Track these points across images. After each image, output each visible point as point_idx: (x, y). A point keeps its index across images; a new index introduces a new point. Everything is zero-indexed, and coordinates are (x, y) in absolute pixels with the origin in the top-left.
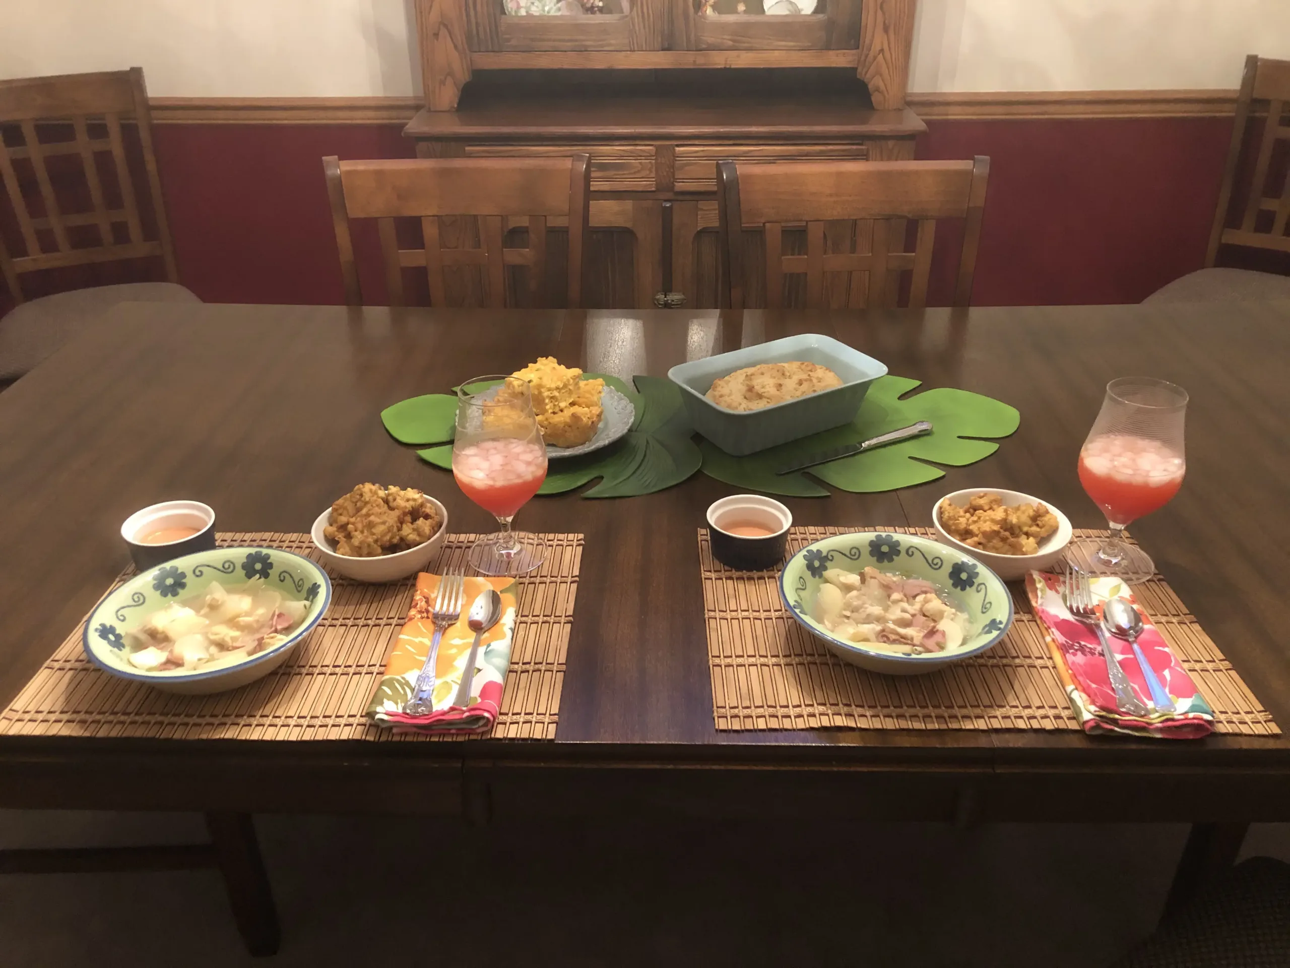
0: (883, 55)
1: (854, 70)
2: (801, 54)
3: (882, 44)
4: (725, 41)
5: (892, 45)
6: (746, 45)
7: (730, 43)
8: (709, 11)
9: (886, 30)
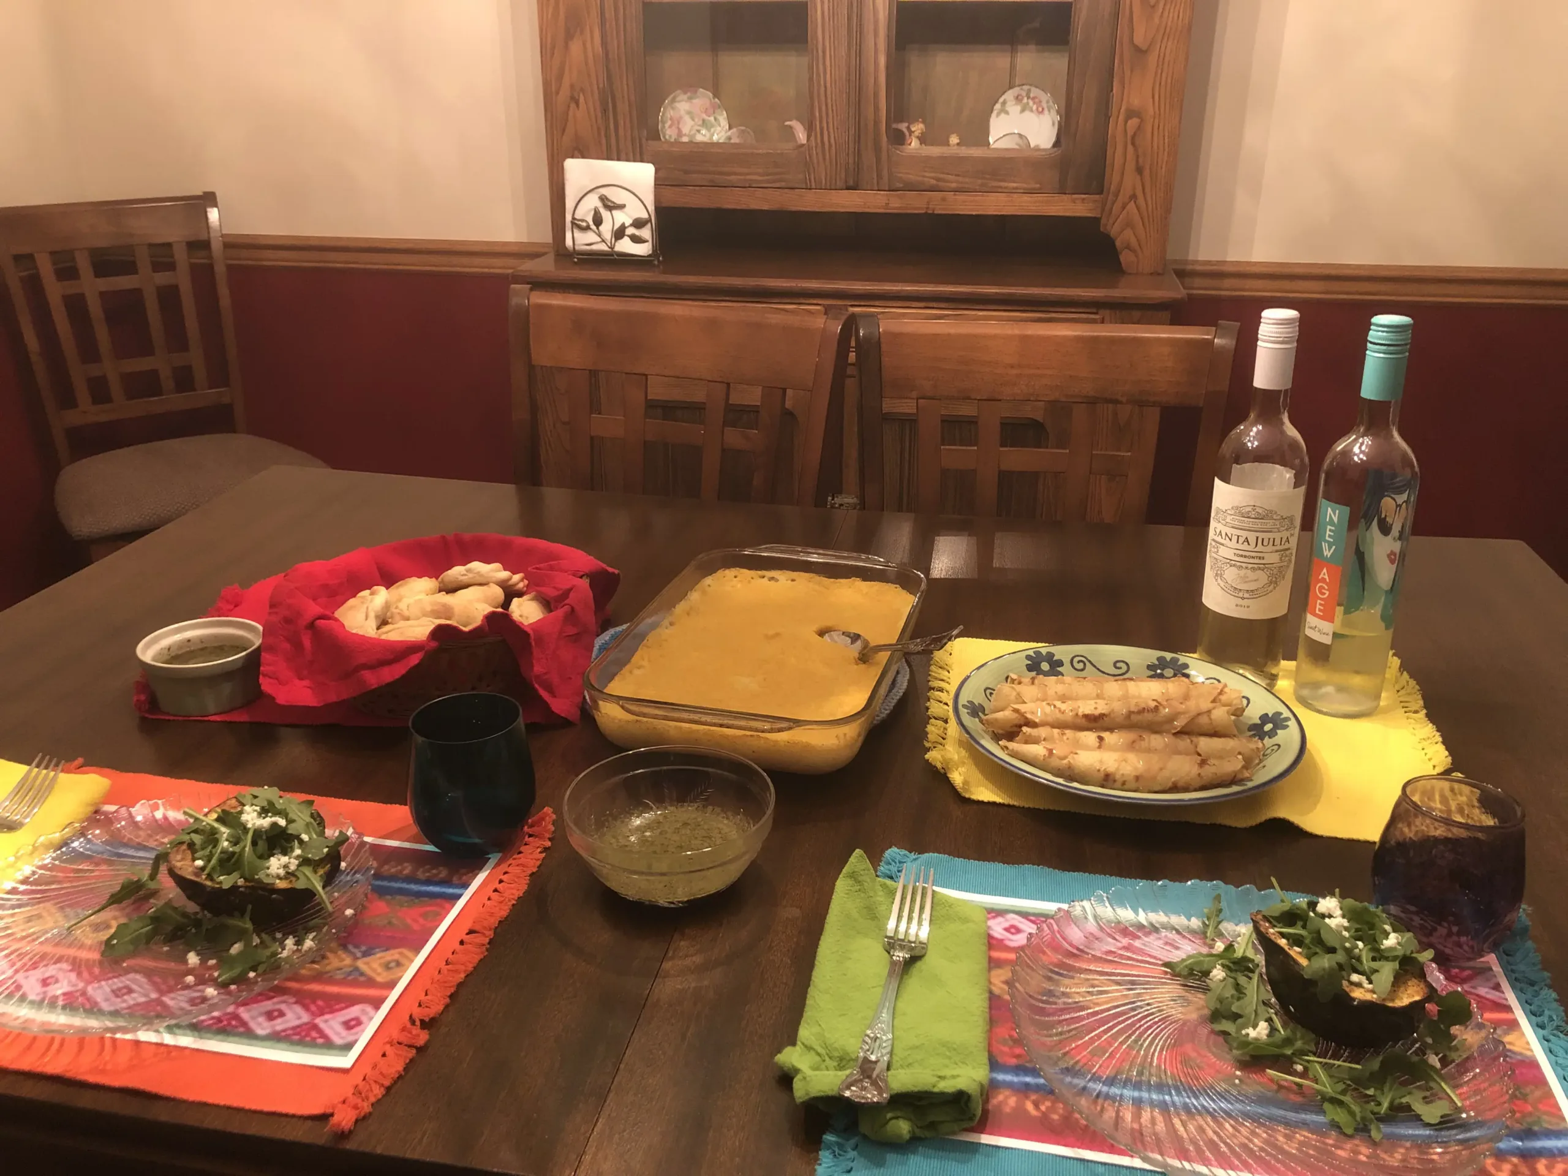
0: (1135, 202)
1: (1096, 221)
2: (1026, 198)
3: (1134, 188)
4: (926, 179)
5: (1148, 190)
6: (954, 185)
7: (933, 182)
8: (915, 143)
9: (1139, 170)
